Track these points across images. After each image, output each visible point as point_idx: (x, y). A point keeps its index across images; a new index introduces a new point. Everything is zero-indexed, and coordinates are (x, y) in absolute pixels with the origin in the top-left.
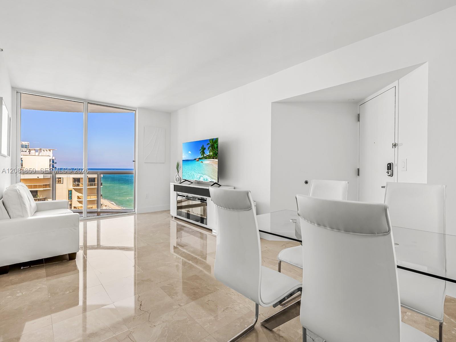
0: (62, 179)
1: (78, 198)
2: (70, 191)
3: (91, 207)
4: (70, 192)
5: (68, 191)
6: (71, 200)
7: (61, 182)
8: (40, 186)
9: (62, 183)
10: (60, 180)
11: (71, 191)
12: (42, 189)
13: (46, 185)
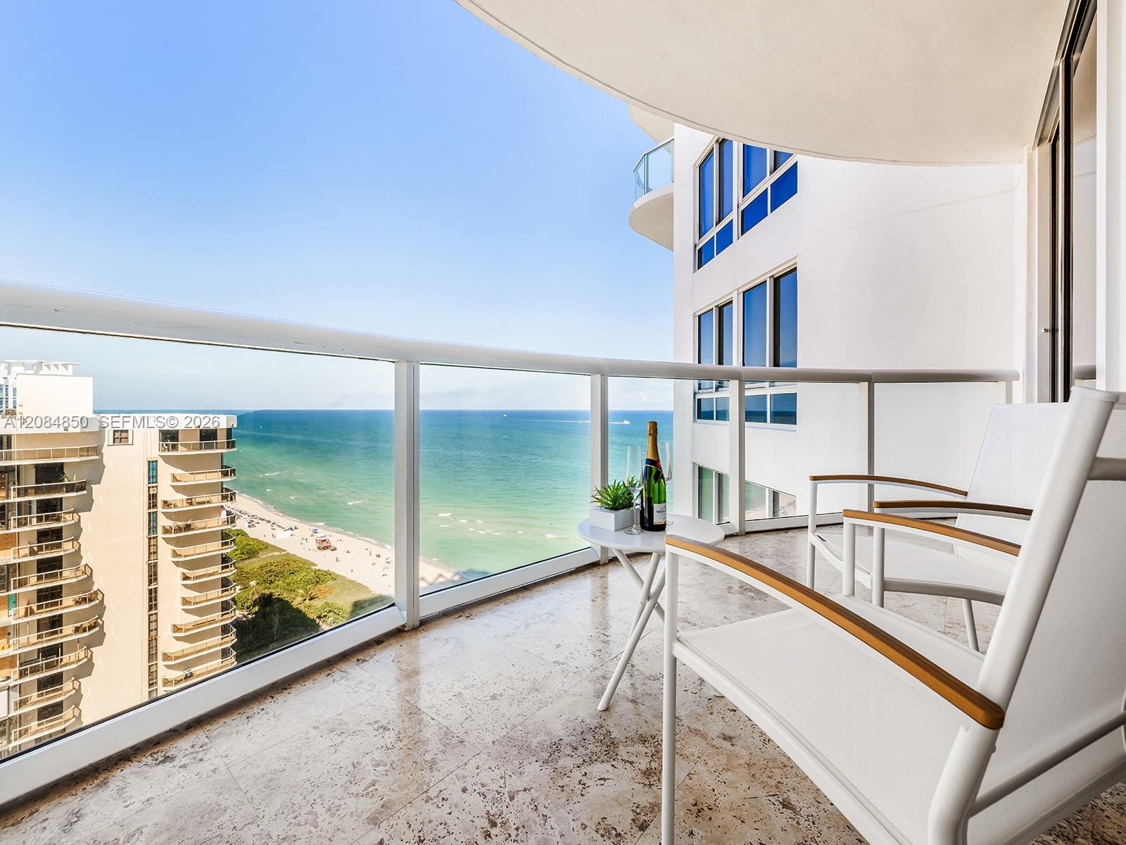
0: (130, 433)
1: (174, 478)
2: (153, 462)
3: (208, 499)
4: (152, 466)
5: (147, 464)
6: (156, 485)
7: (128, 442)
8: (72, 453)
9: (130, 442)
10: (124, 435)
11: (155, 463)
12: (78, 459)
13: (88, 448)
